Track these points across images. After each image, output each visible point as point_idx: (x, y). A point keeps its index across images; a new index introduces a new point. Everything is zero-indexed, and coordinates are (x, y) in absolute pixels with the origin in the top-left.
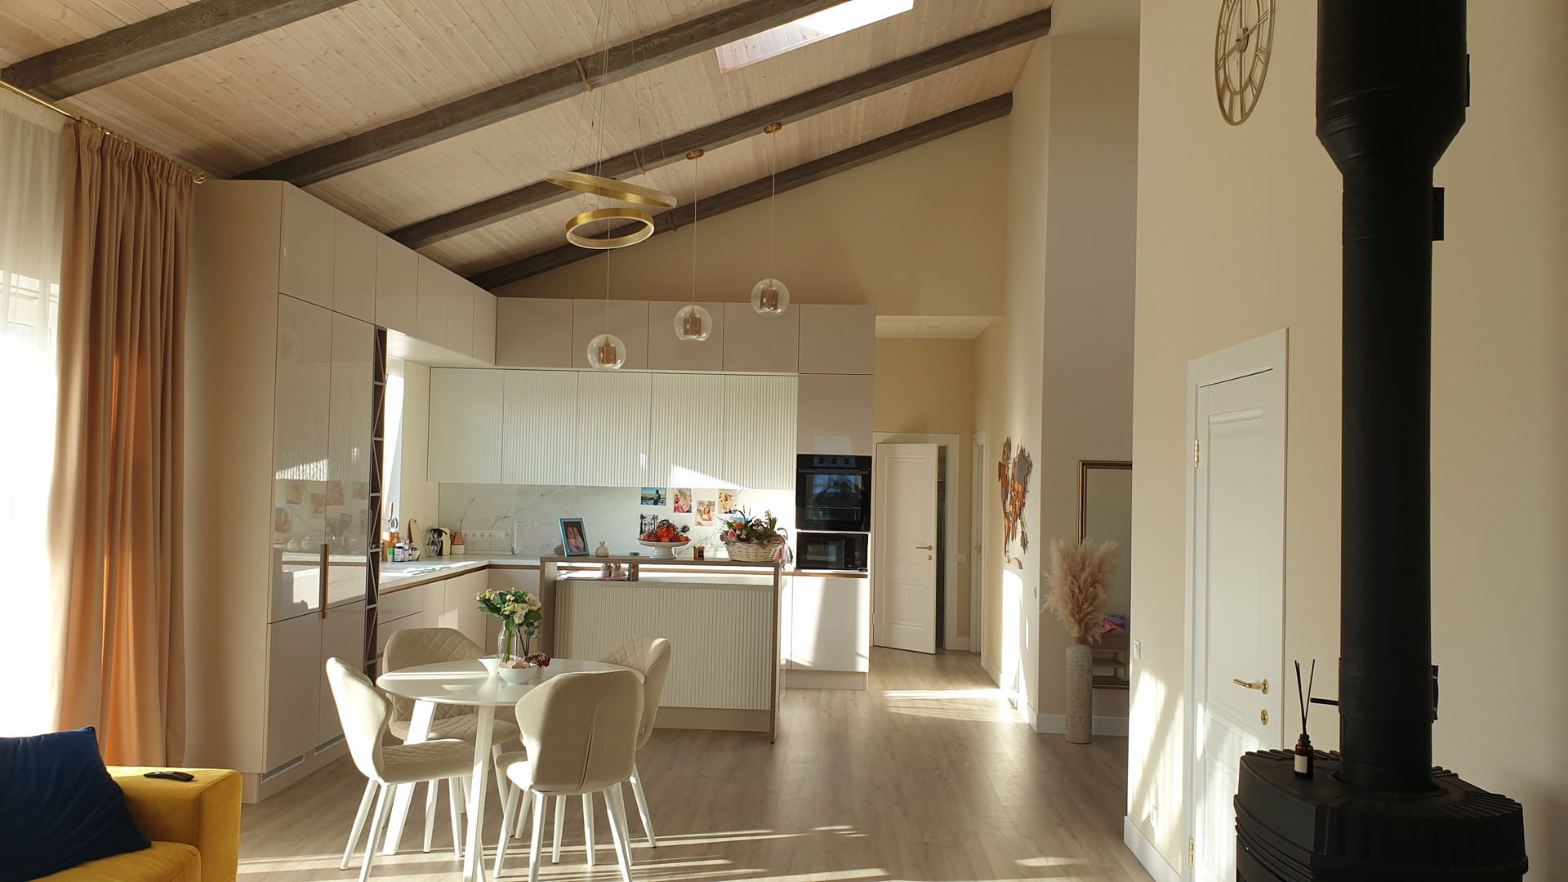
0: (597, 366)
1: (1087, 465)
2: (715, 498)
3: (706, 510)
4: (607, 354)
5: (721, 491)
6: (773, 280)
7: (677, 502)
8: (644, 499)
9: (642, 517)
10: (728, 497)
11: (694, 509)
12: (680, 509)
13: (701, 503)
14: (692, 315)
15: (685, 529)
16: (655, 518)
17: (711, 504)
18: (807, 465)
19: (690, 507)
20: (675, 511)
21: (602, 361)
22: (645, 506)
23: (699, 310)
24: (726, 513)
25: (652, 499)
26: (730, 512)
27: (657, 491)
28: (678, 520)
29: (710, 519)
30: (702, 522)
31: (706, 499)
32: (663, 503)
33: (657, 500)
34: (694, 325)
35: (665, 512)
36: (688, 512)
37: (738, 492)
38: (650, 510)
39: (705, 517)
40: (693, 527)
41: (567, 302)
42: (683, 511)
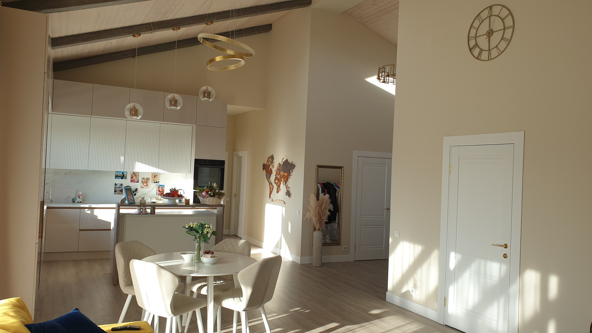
0: (129, 117)
1: (319, 167)
2: (150, 176)
3: (146, 181)
4: (134, 112)
5: (153, 173)
6: (209, 87)
7: (132, 178)
8: (116, 177)
9: (116, 185)
10: (156, 176)
11: (140, 181)
12: (133, 181)
13: (143, 178)
14: (174, 98)
15: (136, 190)
16: (121, 185)
17: (148, 179)
18: (199, 164)
19: (138, 180)
20: (131, 182)
21: (132, 115)
22: (117, 180)
23: (177, 96)
24: (155, 183)
25: (120, 176)
26: (156, 182)
27: (123, 173)
28: (133, 186)
29: (147, 185)
30: (143, 187)
31: (146, 177)
32: (126, 178)
33: (123, 177)
34: (174, 102)
35: (126, 182)
36: (137, 182)
37: (160, 174)
38: (119, 181)
39: (145, 184)
40: (140, 190)
41: (90, 85)
42: (135, 182)
